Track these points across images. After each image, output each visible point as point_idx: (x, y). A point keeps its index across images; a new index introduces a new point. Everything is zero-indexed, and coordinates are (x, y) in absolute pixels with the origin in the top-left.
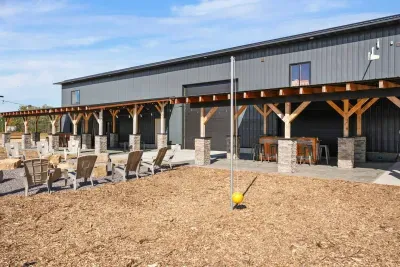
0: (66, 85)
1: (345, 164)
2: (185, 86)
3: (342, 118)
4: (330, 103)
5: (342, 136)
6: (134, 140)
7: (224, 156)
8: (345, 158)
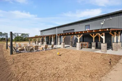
0: (41, 31)
1: (93, 48)
2: (64, 31)
3: (93, 38)
4: (90, 34)
5: (93, 42)
6: (52, 43)
7: (69, 46)
8: (93, 47)
